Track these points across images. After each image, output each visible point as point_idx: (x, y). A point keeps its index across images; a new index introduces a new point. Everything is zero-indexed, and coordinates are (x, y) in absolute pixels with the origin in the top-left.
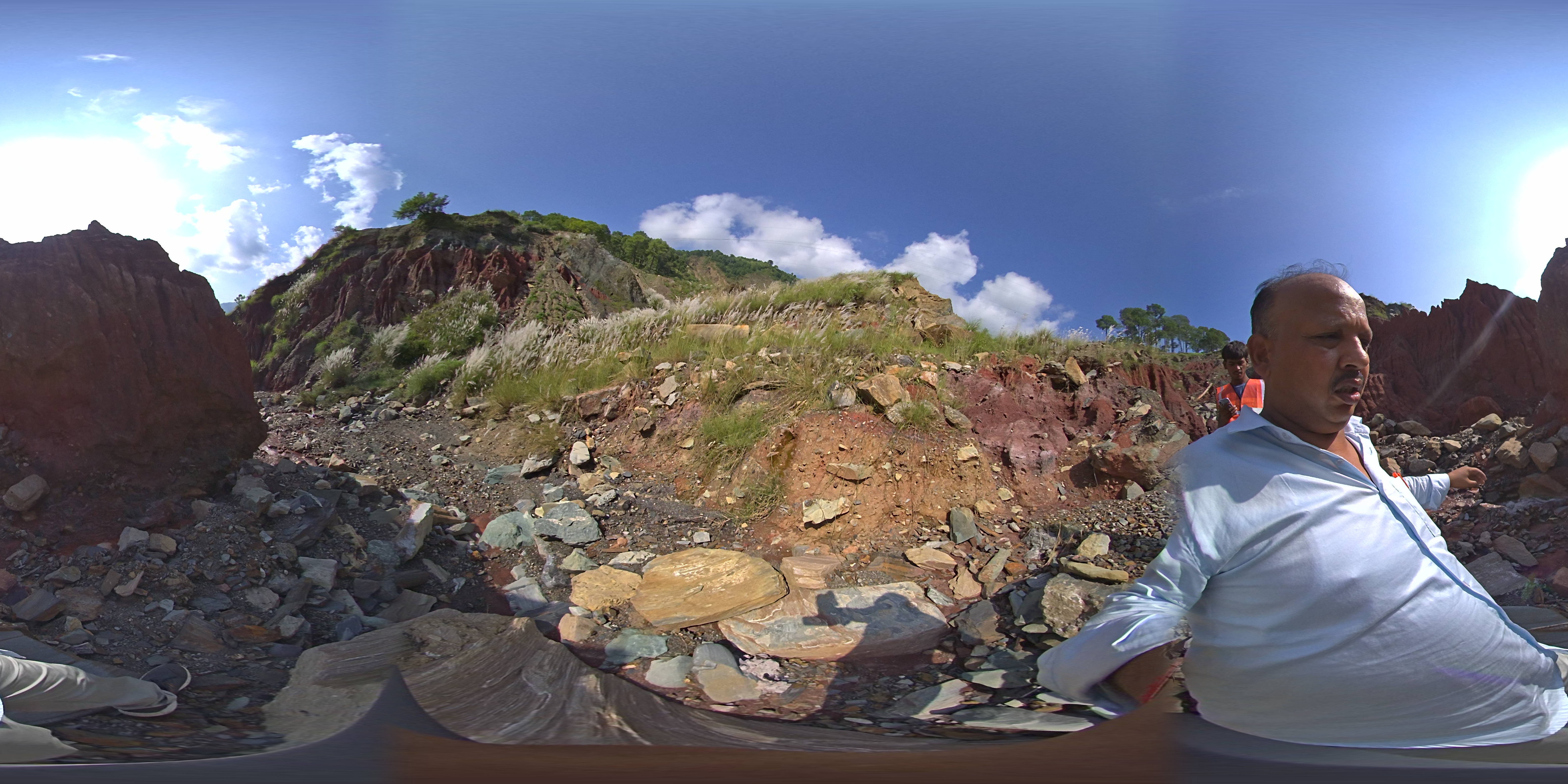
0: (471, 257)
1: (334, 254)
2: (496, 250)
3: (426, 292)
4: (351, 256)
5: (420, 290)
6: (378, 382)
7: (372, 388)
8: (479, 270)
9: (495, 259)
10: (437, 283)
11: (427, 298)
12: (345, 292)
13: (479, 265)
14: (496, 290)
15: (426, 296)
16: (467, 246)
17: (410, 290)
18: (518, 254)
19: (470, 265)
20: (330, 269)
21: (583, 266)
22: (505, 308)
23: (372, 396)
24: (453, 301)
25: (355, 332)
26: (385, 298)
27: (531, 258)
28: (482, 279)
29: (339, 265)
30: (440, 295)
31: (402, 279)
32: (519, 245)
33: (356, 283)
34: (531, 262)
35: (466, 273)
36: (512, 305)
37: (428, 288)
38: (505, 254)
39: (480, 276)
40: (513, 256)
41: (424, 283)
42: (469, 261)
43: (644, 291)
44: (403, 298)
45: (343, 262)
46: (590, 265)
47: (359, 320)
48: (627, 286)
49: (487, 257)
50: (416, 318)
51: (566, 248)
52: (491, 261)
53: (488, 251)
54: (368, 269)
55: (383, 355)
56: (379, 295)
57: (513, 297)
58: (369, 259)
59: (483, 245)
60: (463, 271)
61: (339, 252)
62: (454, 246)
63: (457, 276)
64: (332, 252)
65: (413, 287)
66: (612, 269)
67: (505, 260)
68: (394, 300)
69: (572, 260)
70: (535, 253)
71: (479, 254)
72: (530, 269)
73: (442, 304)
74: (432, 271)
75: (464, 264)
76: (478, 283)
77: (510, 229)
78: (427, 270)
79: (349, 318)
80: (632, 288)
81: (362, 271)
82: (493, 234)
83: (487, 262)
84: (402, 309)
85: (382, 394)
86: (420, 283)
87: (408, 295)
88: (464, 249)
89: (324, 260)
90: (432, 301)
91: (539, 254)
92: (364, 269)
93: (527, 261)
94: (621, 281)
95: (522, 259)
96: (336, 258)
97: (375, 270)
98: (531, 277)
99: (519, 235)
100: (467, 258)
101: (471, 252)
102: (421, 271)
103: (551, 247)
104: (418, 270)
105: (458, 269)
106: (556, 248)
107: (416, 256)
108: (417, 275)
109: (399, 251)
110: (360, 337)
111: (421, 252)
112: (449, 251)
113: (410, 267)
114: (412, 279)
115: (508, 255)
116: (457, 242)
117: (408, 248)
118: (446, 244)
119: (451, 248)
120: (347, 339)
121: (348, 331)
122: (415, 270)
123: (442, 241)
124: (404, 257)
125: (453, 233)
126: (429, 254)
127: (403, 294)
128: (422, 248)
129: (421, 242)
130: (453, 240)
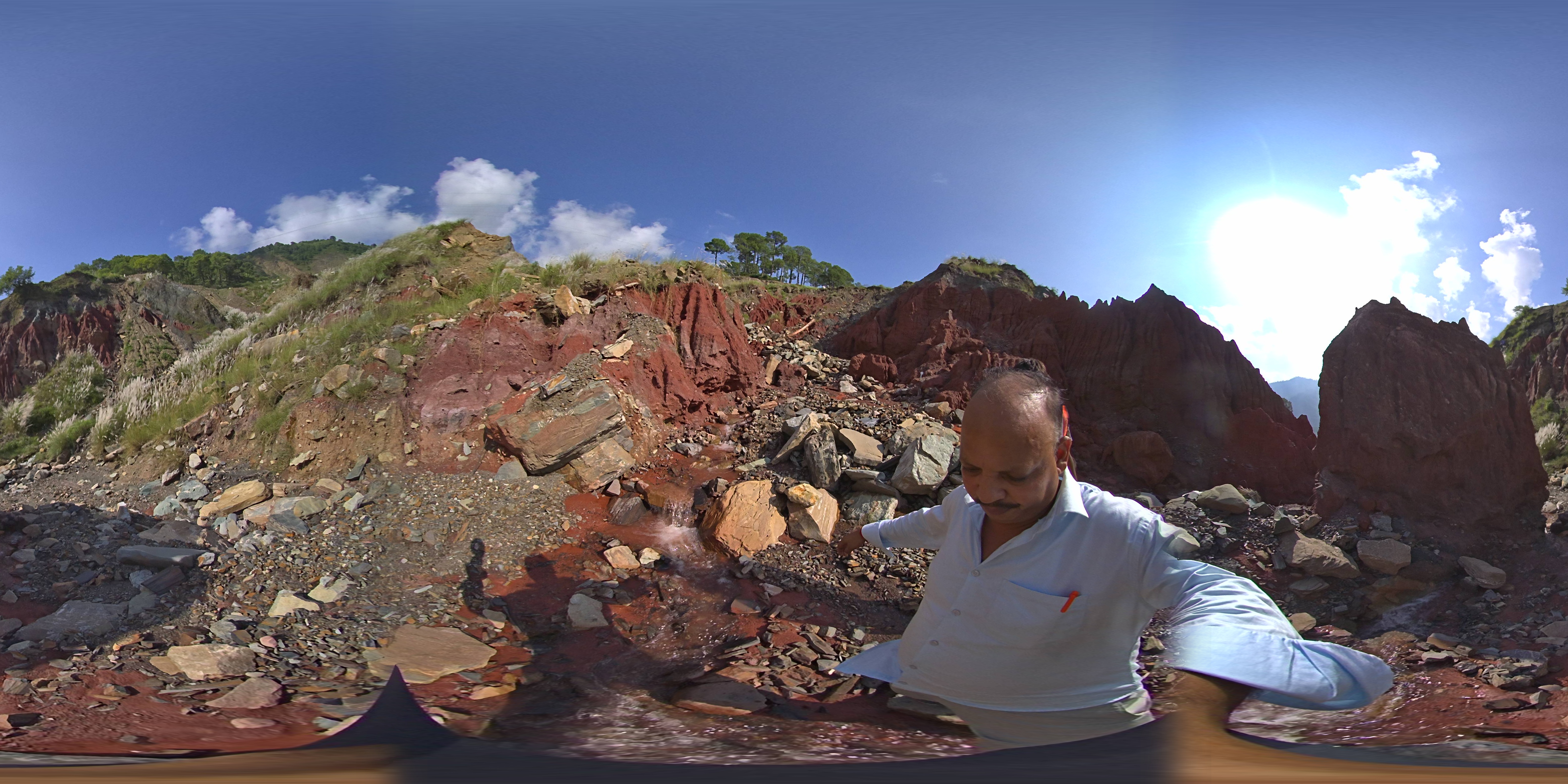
0: (65, 320)
2: (85, 311)
3: (37, 363)
5: (32, 362)
6: (17, 451)
7: (14, 456)
8: (77, 334)
9: (87, 320)
10: (44, 353)
11: (39, 368)
13: (75, 329)
14: (96, 349)
15: (38, 366)
16: (60, 311)
17: (22, 363)
18: (103, 308)
19: (67, 329)
21: (160, 304)
22: (108, 363)
23: (17, 463)
24: (64, 366)
27: (114, 309)
28: (82, 341)
30: (51, 364)
31: (14, 354)
32: (100, 299)
34: (116, 313)
35: (66, 338)
36: (113, 359)
37: (38, 359)
38: (94, 312)
39: (79, 339)
40: (99, 312)
41: (34, 354)
43: (221, 310)
44: (18, 371)
46: (166, 301)
48: (204, 311)
49: (78, 319)
50: (34, 389)
51: (140, 290)
52: (84, 322)
53: (78, 312)
55: (16, 427)
57: (111, 351)
59: (73, 309)
60: (64, 338)
62: (50, 314)
63: (59, 342)
65: (25, 360)
66: (186, 299)
67: (95, 319)
68: (11, 375)
69: (149, 301)
70: (116, 303)
71: (71, 317)
72: (118, 321)
73: (55, 371)
74: (38, 342)
75: (63, 330)
76: (79, 345)
77: (88, 286)
78: (33, 342)
80: (209, 311)
82: (77, 295)
83: (81, 324)
84: (20, 382)
85: (25, 460)
86: (31, 356)
87: (23, 368)
88: (58, 316)
90: (45, 370)
91: (120, 303)
93: (112, 313)
94: (197, 308)
95: (108, 313)
98: (120, 328)
99: (98, 290)
100: (63, 325)
101: (65, 318)
102: (29, 344)
103: (128, 293)
104: (26, 343)
105: (59, 335)
106: (132, 293)
107: (21, 330)
108: (26, 348)
109: (5, 326)
111: (24, 325)
112: (47, 320)
113: (18, 341)
114: (23, 352)
115: (96, 312)
116: (51, 310)
117: (13, 322)
118: (43, 314)
119: (47, 317)
122: (24, 343)
123: (38, 311)
124: (12, 332)
125: (45, 301)
126: (31, 325)
127: (18, 368)
128: (24, 321)
129: (21, 314)
130: (47, 308)
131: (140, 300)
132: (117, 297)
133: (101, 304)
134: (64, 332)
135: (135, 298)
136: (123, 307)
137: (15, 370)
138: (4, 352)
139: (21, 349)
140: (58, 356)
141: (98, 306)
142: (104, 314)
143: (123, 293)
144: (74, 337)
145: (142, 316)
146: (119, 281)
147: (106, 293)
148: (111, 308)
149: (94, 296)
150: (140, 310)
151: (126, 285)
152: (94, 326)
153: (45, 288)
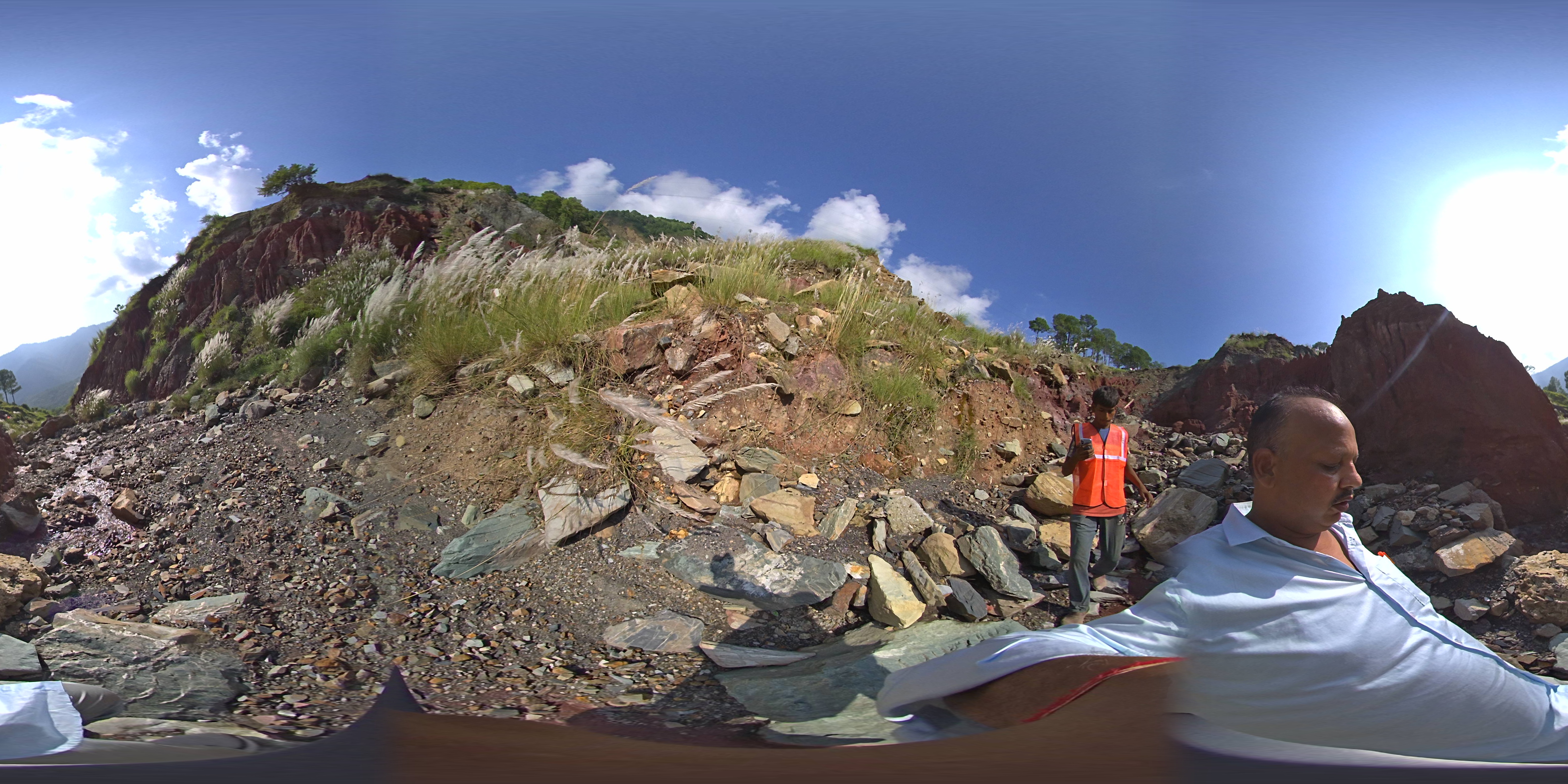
0: (359, 218)
1: (205, 244)
3: (311, 261)
4: (224, 242)
5: (305, 260)
8: (372, 231)
9: (389, 217)
10: (322, 250)
12: (219, 278)
13: (370, 225)
14: (397, 246)
15: (313, 265)
16: (353, 209)
17: (292, 262)
18: (417, 213)
19: (360, 226)
20: (203, 260)
21: (496, 221)
24: (345, 263)
25: (234, 317)
26: (265, 275)
27: (432, 216)
28: (377, 237)
29: (211, 254)
30: (329, 260)
31: (282, 253)
32: (415, 203)
33: (231, 267)
34: (433, 219)
35: (356, 234)
37: (315, 257)
38: (401, 213)
40: (411, 215)
41: (309, 252)
42: (358, 222)
44: (286, 272)
45: (216, 250)
47: (239, 305)
49: (377, 217)
50: (300, 288)
51: (472, 204)
52: (385, 220)
53: (379, 212)
54: (242, 251)
55: (266, 335)
56: (258, 273)
58: (244, 242)
59: (372, 207)
60: (352, 233)
61: (211, 241)
62: (337, 211)
63: (346, 239)
64: (203, 242)
65: (296, 258)
66: (531, 221)
67: (402, 218)
68: (275, 276)
69: (482, 215)
70: (436, 211)
71: (368, 215)
72: (434, 226)
73: (332, 268)
74: (314, 238)
75: (352, 226)
76: (374, 241)
77: (400, 190)
78: (308, 237)
79: (228, 304)
81: (237, 254)
82: (381, 196)
83: (380, 221)
84: (285, 283)
86: (303, 253)
87: (292, 268)
88: (349, 213)
89: (196, 253)
90: (319, 269)
91: (441, 211)
92: (239, 251)
93: (429, 219)
94: (543, 233)
95: (423, 218)
96: (208, 248)
97: (250, 249)
98: (436, 233)
99: (413, 195)
100: (354, 220)
101: (357, 213)
102: (301, 240)
103: (455, 205)
104: (299, 238)
105: (346, 233)
106: (460, 205)
107: (294, 227)
108: (298, 246)
109: (276, 227)
110: (240, 321)
111: (299, 222)
112: (331, 216)
113: (288, 240)
114: (294, 251)
115: (406, 214)
116: (338, 208)
117: (285, 221)
118: (326, 210)
119: (333, 214)
120: (226, 326)
121: (227, 317)
122: (295, 241)
123: (320, 208)
124: (281, 231)
125: (332, 200)
126: (307, 222)
127: (286, 268)
128: (300, 218)
129: (297, 213)
130: (334, 206)
131: (469, 212)
132: (439, 205)
133: (417, 209)
134: (355, 228)
135: (463, 210)
136: (444, 215)
137: (281, 270)
138: (267, 252)
139: (292, 247)
140: (339, 252)
141: (410, 208)
142: (417, 217)
143: (449, 203)
144: (368, 233)
145: (470, 226)
146: (444, 191)
147: (424, 200)
148: (429, 216)
149: (410, 200)
150: (467, 222)
151: (454, 197)
152: (398, 223)
153: (334, 188)
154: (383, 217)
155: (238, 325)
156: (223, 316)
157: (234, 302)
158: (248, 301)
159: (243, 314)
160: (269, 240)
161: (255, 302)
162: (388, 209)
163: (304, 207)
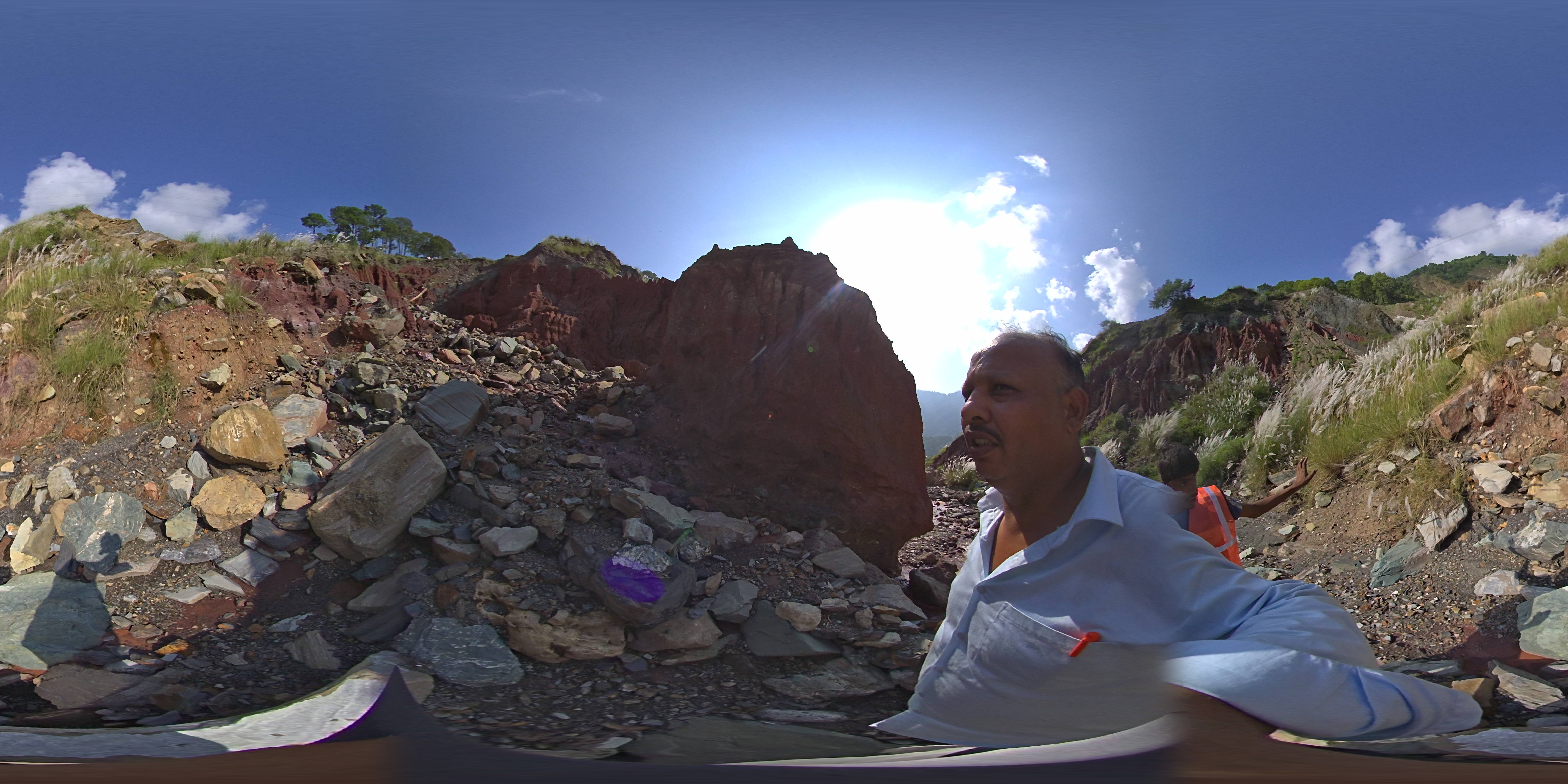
0: (1227, 335)
1: (1100, 349)
3: (1191, 378)
4: (1117, 348)
5: (1185, 376)
8: (1238, 345)
9: (1249, 331)
10: (1200, 366)
11: (1193, 383)
12: (1110, 385)
14: (1260, 360)
16: (1221, 325)
17: (1174, 377)
18: (1267, 322)
19: (1228, 342)
21: (1329, 317)
22: (1274, 375)
24: (1220, 380)
25: (1120, 426)
26: (1151, 389)
27: (1280, 325)
28: (1243, 353)
29: (1104, 360)
30: (1206, 377)
31: (1165, 367)
32: (1266, 314)
33: (1120, 376)
34: (1282, 328)
35: (1226, 350)
36: (1280, 372)
37: (1193, 373)
38: (1256, 325)
39: (1241, 350)
40: (1264, 326)
41: (1188, 368)
44: (1168, 386)
45: (1109, 356)
46: (1335, 315)
47: (1125, 414)
49: (1241, 331)
50: (1184, 404)
51: (1307, 305)
52: (1246, 334)
53: (1241, 326)
54: (1131, 361)
55: (1152, 445)
56: (1144, 385)
57: (1278, 363)
58: (1133, 352)
59: (1234, 322)
60: (1223, 349)
61: (1106, 346)
62: (1209, 328)
63: (1219, 355)
65: (1177, 374)
67: (1259, 331)
68: (1159, 389)
69: (1317, 315)
70: (1282, 318)
71: (1233, 329)
72: (1284, 334)
73: (1209, 385)
74: (1194, 354)
75: (1222, 342)
76: (1241, 356)
77: (1252, 301)
78: (1188, 353)
79: (1115, 411)
81: (1127, 363)
82: (1240, 310)
83: (1243, 335)
84: (1169, 398)
86: (1184, 369)
87: (1174, 383)
88: (1218, 328)
90: (1199, 385)
91: (1286, 318)
92: (1128, 361)
93: (1278, 327)
95: (1274, 327)
96: (1104, 352)
97: (1138, 361)
99: (1262, 305)
100: (1223, 336)
101: (1225, 330)
102: (1183, 356)
103: (1294, 309)
105: (1218, 349)
106: (1298, 308)
107: (1176, 342)
108: (1180, 361)
109: (1159, 340)
110: (1127, 430)
111: (1180, 338)
112: (1205, 333)
113: (1171, 354)
114: (1175, 366)
115: (1260, 325)
116: (1210, 323)
117: (1167, 336)
118: (1201, 327)
119: (1207, 330)
120: (1112, 433)
121: (1113, 425)
122: (1177, 357)
123: (1197, 324)
124: (1164, 345)
125: (1205, 315)
126: (1188, 338)
127: (1168, 383)
128: (1180, 334)
129: (1178, 328)
130: (1207, 321)
131: (1306, 314)
132: (1283, 313)
133: (1266, 319)
134: (1225, 345)
135: (1301, 313)
136: (1289, 321)
137: (1164, 384)
138: (1152, 366)
139: (1174, 362)
140: (1215, 368)
141: (1262, 320)
142: (1269, 328)
143: (1289, 309)
144: (1235, 349)
145: (1310, 328)
146: (1284, 297)
147: (1271, 309)
148: (1278, 324)
149: (1258, 311)
150: (1308, 323)
151: (1291, 301)
152: (1257, 337)
153: (1206, 303)
154: (1244, 331)
155: (1124, 434)
156: (1110, 422)
157: (1121, 410)
158: (1134, 412)
159: (1129, 425)
160: (1154, 354)
161: (1140, 414)
162: (1247, 323)
163: (1184, 322)
